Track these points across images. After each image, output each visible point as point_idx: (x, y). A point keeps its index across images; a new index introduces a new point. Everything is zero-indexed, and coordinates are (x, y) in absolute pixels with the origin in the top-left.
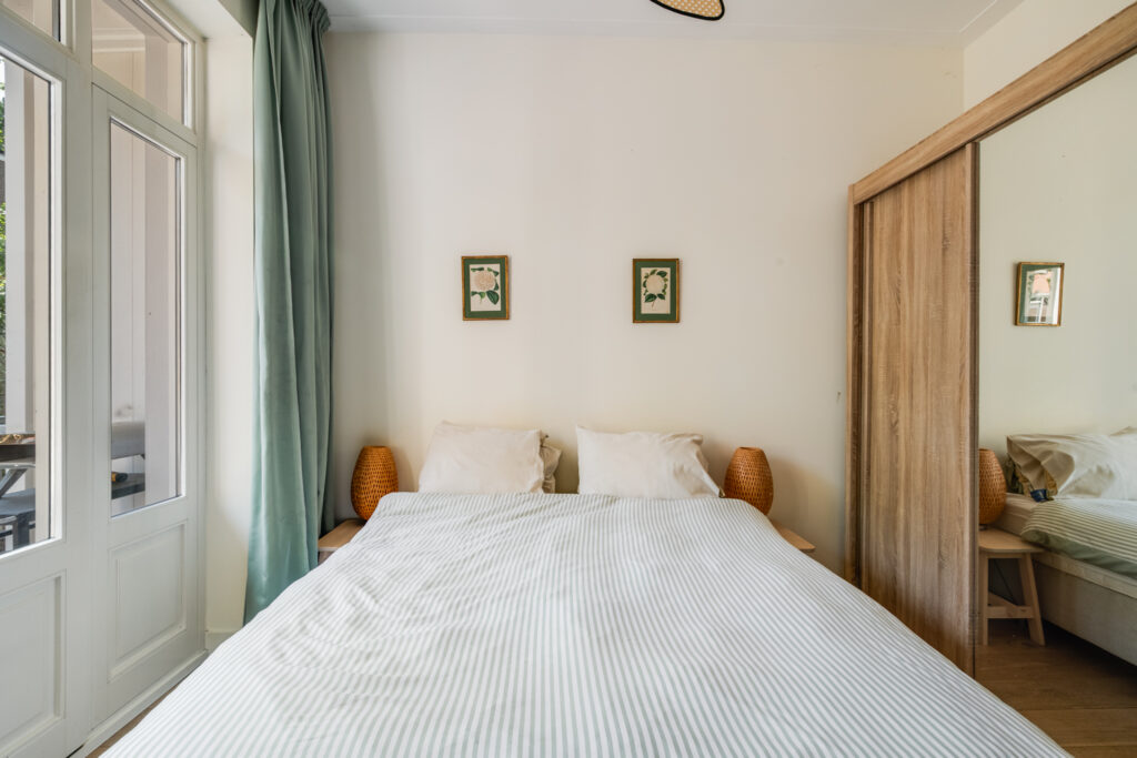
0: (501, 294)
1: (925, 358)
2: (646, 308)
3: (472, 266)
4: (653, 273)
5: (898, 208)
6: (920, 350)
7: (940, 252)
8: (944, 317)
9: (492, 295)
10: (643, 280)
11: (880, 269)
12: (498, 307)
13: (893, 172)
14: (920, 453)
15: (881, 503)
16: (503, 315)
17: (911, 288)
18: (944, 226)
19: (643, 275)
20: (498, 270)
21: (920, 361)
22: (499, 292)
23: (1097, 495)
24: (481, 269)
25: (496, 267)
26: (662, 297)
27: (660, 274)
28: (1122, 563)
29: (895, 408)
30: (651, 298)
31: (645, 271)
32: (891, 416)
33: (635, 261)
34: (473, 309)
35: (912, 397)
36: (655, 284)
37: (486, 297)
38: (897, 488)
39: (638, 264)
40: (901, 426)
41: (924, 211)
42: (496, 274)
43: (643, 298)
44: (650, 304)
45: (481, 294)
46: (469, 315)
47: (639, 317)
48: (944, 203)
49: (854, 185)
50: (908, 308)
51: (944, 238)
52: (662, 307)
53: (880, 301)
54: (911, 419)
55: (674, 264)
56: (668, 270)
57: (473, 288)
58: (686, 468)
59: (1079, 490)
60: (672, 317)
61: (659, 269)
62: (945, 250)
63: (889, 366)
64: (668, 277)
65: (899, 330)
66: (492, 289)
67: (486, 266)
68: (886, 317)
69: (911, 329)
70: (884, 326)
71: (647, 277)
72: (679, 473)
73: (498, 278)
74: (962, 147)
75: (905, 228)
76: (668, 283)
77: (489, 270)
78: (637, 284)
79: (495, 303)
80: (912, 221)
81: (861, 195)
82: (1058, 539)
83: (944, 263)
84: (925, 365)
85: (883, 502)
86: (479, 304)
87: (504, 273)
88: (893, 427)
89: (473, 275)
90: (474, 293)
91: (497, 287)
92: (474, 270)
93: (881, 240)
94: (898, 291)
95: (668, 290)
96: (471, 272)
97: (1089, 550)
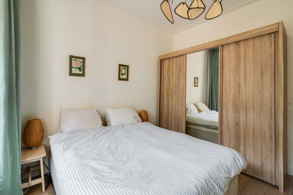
0: (82, 69)
1: (175, 91)
2: (122, 77)
3: (73, 59)
4: (123, 68)
5: (169, 62)
6: (174, 90)
7: (178, 72)
8: (179, 84)
9: (79, 69)
10: (121, 70)
11: (165, 74)
12: (81, 73)
13: (170, 56)
14: (174, 109)
15: (165, 119)
16: (83, 75)
17: (172, 78)
18: (179, 68)
19: (121, 68)
20: (82, 61)
21: (174, 92)
22: (82, 68)
23: (190, 114)
24: (76, 60)
25: (81, 60)
26: (125, 74)
27: (125, 69)
28: (197, 124)
29: (169, 100)
30: (122, 74)
31: (121, 67)
32: (167, 102)
33: (119, 65)
34: (73, 72)
35: (172, 98)
36: (124, 71)
37: (78, 69)
38: (169, 116)
39: (120, 65)
40: (170, 104)
41: (175, 64)
42: (81, 62)
43: (121, 75)
44: (122, 76)
45: (76, 68)
46: (71, 74)
47: (120, 79)
48: (179, 64)
49: (160, 56)
50: (171, 82)
51: (179, 70)
52: (125, 77)
53: (165, 80)
54: (172, 103)
55: (128, 66)
56: (126, 68)
57: (73, 66)
58: (136, 116)
59: (189, 113)
60: (127, 80)
61: (125, 68)
62: (179, 72)
63: (167, 92)
64: (126, 70)
65: (169, 86)
66: (80, 67)
67: (78, 60)
68: (167, 83)
69: (172, 85)
70: (166, 85)
71: (122, 69)
72: (135, 117)
73: (82, 64)
74: (184, 55)
75: (171, 66)
76: (126, 71)
77: (79, 61)
78: (120, 71)
79: (80, 71)
80: (172, 65)
81: (162, 58)
82: (189, 122)
83: (179, 74)
84: (175, 93)
85: (166, 119)
86: (74, 71)
87: (84, 62)
88: (168, 104)
89: (73, 61)
90: (73, 67)
91: (81, 67)
92: (74, 60)
93: (165, 68)
94: (170, 78)
95: (126, 73)
96: (72, 60)
97: (193, 123)
